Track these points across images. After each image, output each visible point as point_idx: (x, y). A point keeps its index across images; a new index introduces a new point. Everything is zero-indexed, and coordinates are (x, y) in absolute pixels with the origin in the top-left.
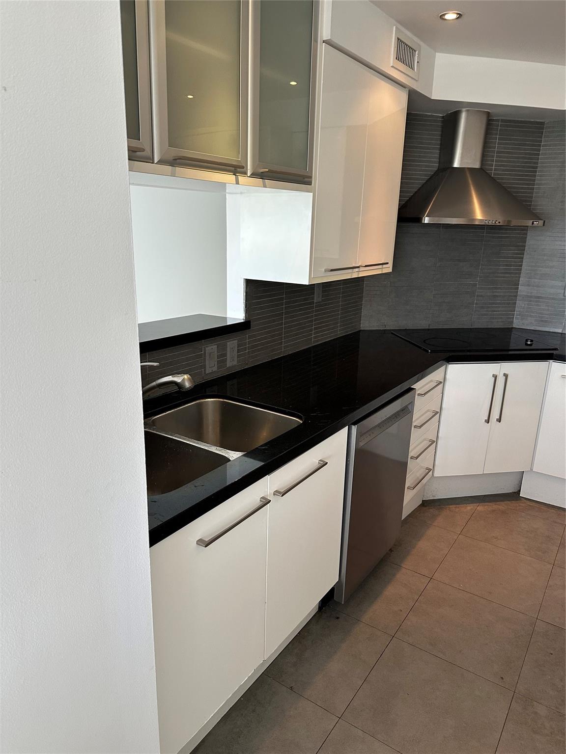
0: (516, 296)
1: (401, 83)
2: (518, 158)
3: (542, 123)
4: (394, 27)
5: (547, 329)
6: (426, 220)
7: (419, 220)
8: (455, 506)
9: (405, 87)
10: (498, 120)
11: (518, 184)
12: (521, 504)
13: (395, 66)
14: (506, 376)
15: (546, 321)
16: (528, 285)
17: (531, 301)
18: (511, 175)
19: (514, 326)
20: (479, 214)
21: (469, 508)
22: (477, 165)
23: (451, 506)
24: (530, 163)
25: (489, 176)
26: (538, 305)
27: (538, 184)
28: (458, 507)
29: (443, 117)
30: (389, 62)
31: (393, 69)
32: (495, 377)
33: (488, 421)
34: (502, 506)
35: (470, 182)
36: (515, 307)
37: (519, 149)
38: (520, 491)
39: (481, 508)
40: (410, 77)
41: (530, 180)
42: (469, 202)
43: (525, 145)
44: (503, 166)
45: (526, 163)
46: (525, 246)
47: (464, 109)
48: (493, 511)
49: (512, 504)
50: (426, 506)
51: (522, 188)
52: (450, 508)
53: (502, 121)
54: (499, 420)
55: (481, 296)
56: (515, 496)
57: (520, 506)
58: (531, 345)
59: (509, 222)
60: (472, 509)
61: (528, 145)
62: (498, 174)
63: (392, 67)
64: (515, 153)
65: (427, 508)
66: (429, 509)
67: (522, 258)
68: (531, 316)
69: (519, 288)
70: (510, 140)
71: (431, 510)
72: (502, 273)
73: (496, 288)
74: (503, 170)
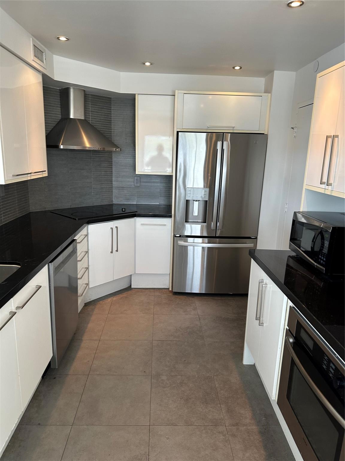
0: (112, 187)
1: (38, 70)
2: (102, 115)
3: (111, 98)
4: (31, 38)
5: (129, 203)
6: (62, 147)
7: (57, 147)
8: (102, 301)
9: (40, 72)
10: (89, 94)
11: (104, 129)
12: (133, 291)
13: (34, 60)
14: (117, 227)
15: (128, 199)
16: (117, 182)
17: (119, 189)
18: (99, 124)
19: (114, 203)
20: (87, 144)
21: (109, 300)
22: (83, 118)
23: (100, 302)
24: (107, 118)
25: (89, 123)
26: (123, 191)
27: (114, 129)
28: (104, 301)
29: (60, 90)
30: (30, 58)
31: (34, 62)
32: (112, 229)
33: (112, 252)
34: (125, 295)
35: (80, 126)
36: (112, 193)
37: (101, 110)
38: (131, 285)
39: (115, 298)
40: (42, 66)
41: (109, 127)
42: (81, 138)
43: (104, 109)
44: (95, 119)
45: (106, 118)
46: (112, 161)
47: (71, 87)
48: (121, 298)
49: (130, 292)
50: (87, 306)
51: (106, 131)
52: (99, 303)
53: (91, 95)
54: (117, 251)
55: (96, 188)
56: (129, 288)
57: (133, 292)
58: (125, 211)
59: (104, 148)
60: (111, 300)
61: (106, 109)
62: (94, 123)
63: (33, 60)
64: (100, 112)
65: (88, 306)
66: (89, 307)
67: (112, 167)
68: (121, 197)
69: (113, 183)
70: (96, 105)
71: (90, 307)
72: (103, 176)
73: (102, 184)
74: (95, 121)
